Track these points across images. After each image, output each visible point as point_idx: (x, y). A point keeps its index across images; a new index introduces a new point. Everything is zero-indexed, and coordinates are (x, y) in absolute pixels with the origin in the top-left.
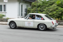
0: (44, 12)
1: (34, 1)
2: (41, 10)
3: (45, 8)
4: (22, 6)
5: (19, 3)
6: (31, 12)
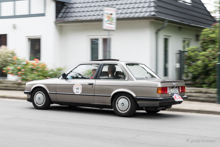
1: (209, 25)
4: (166, 41)
5: (157, 33)
6: (199, 63)
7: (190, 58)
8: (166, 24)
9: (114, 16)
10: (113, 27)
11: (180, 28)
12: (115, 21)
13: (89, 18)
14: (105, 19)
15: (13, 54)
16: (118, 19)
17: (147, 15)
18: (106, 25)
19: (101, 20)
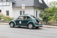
0: (53, 16)
1: (46, 8)
2: (52, 15)
3: (54, 13)
5: (34, 10)
6: (43, 16)
7: (42, 15)
8: (36, 8)
9: (24, 6)
10: (24, 8)
11: (40, 9)
12: (24, 7)
13: (20, 6)
14: (22, 7)
15: (2, 14)
16: (25, 7)
17: (32, 6)
18: (22, 8)
19: (21, 7)
